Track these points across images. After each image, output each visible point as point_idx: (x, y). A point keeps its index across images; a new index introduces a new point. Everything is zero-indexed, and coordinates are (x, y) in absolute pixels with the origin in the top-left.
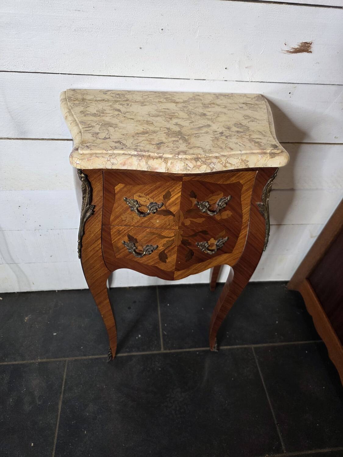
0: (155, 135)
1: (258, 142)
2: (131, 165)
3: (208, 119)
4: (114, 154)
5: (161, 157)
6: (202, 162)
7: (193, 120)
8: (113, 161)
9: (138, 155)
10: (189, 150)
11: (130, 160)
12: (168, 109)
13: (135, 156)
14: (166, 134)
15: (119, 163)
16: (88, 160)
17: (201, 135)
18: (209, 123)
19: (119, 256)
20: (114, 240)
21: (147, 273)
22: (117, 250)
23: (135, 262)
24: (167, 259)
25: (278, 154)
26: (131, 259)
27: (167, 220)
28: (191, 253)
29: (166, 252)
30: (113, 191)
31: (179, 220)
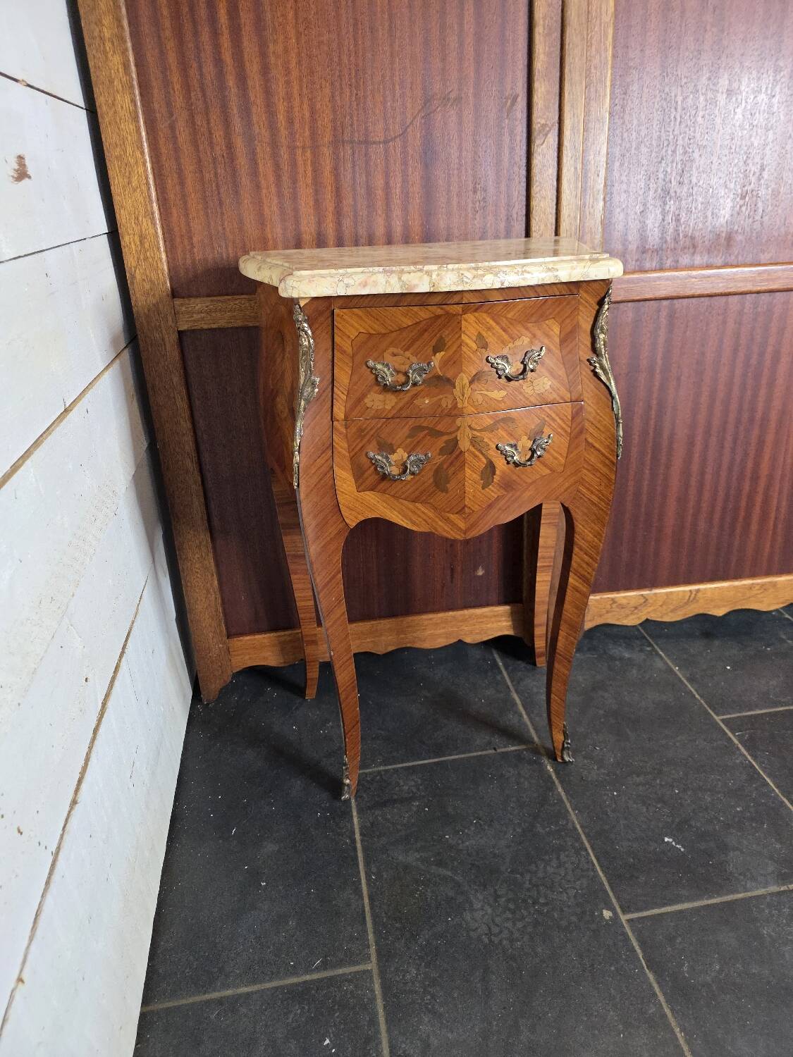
2: (375, 284)
4: (348, 273)
5: (421, 270)
6: (485, 272)
8: (346, 281)
9: (386, 271)
11: (374, 278)
13: (380, 273)
15: (357, 283)
16: (310, 281)
19: (363, 487)
20: (353, 449)
21: (414, 523)
22: (358, 474)
23: (392, 499)
24: (448, 482)
25: (604, 259)
26: (384, 492)
27: (441, 396)
28: (491, 467)
29: (445, 467)
30: (349, 350)
31: (463, 396)
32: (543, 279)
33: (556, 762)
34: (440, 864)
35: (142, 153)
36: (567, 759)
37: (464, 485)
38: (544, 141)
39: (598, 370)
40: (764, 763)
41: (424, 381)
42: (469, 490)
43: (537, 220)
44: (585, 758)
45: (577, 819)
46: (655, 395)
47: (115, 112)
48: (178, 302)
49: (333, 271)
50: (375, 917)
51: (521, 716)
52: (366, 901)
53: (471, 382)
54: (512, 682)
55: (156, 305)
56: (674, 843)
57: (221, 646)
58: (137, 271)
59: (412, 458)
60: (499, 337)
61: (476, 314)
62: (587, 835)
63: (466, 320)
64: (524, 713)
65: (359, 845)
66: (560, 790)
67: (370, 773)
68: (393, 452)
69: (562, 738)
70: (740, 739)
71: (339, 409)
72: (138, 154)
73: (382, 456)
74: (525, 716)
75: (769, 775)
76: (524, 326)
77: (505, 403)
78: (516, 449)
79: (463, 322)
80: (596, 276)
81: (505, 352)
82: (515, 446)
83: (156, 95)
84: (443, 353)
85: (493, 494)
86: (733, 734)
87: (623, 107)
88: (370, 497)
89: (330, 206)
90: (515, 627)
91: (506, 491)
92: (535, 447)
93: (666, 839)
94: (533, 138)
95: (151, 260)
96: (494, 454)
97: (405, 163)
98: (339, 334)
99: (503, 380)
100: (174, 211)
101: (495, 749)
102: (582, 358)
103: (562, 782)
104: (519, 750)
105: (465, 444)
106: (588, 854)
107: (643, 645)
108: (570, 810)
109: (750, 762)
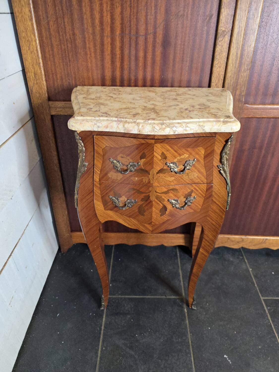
0: (134, 109)
1: (214, 114)
3: (178, 102)
4: (100, 120)
5: (135, 122)
6: (166, 126)
7: (166, 102)
8: (98, 124)
9: (118, 121)
10: (157, 118)
11: (111, 125)
12: (149, 96)
13: (115, 121)
14: (143, 110)
15: (103, 126)
17: (169, 110)
18: (178, 103)
19: (107, 208)
20: (103, 194)
21: (129, 225)
22: (105, 203)
23: (120, 215)
24: (145, 212)
25: (230, 122)
26: (116, 211)
27: (143, 178)
28: (165, 208)
29: (144, 206)
30: (102, 153)
31: (153, 178)
32: (196, 131)
33: (188, 307)
34: (131, 348)
35: (34, 36)
36: (193, 308)
37: (152, 214)
38: (223, 39)
39: (222, 172)
40: (276, 326)
41: (135, 170)
42: (154, 216)
43: (215, 77)
44: (201, 308)
45: (191, 338)
46: (261, 159)
47: (22, 16)
48: (51, 103)
49: (93, 118)
50: (100, 367)
51: (180, 282)
52: (99, 359)
53: (157, 173)
54: (181, 264)
55: (41, 104)
56: (228, 359)
57: (68, 234)
58: (33, 89)
59: (129, 201)
60: (173, 154)
61: (162, 144)
62: (193, 347)
63: (156, 147)
64: (182, 280)
65: (102, 332)
66: (187, 322)
67: (115, 298)
68: (121, 197)
69: (192, 300)
70: (269, 310)
71: (97, 177)
72: (33, 37)
73: (115, 198)
74: (182, 282)
75: (277, 332)
76: (186, 150)
77: (173, 182)
78: (177, 202)
79: (155, 147)
80: (224, 131)
81: (175, 160)
82: (177, 201)
83: (40, 8)
84: (144, 160)
85: (165, 218)
86: (267, 308)
87: (266, 23)
88: (111, 213)
89: (118, 64)
90: (186, 243)
91: (171, 217)
92: (187, 201)
93: (225, 356)
94: (218, 37)
95: (39, 84)
96: (166, 203)
97: (154, 46)
98: (97, 146)
99: (173, 173)
100: (49, 63)
101: (166, 296)
102: (214, 165)
103: (188, 318)
104: (175, 298)
105: (153, 198)
106: (191, 356)
107: (239, 255)
108: (189, 332)
109: (270, 323)
